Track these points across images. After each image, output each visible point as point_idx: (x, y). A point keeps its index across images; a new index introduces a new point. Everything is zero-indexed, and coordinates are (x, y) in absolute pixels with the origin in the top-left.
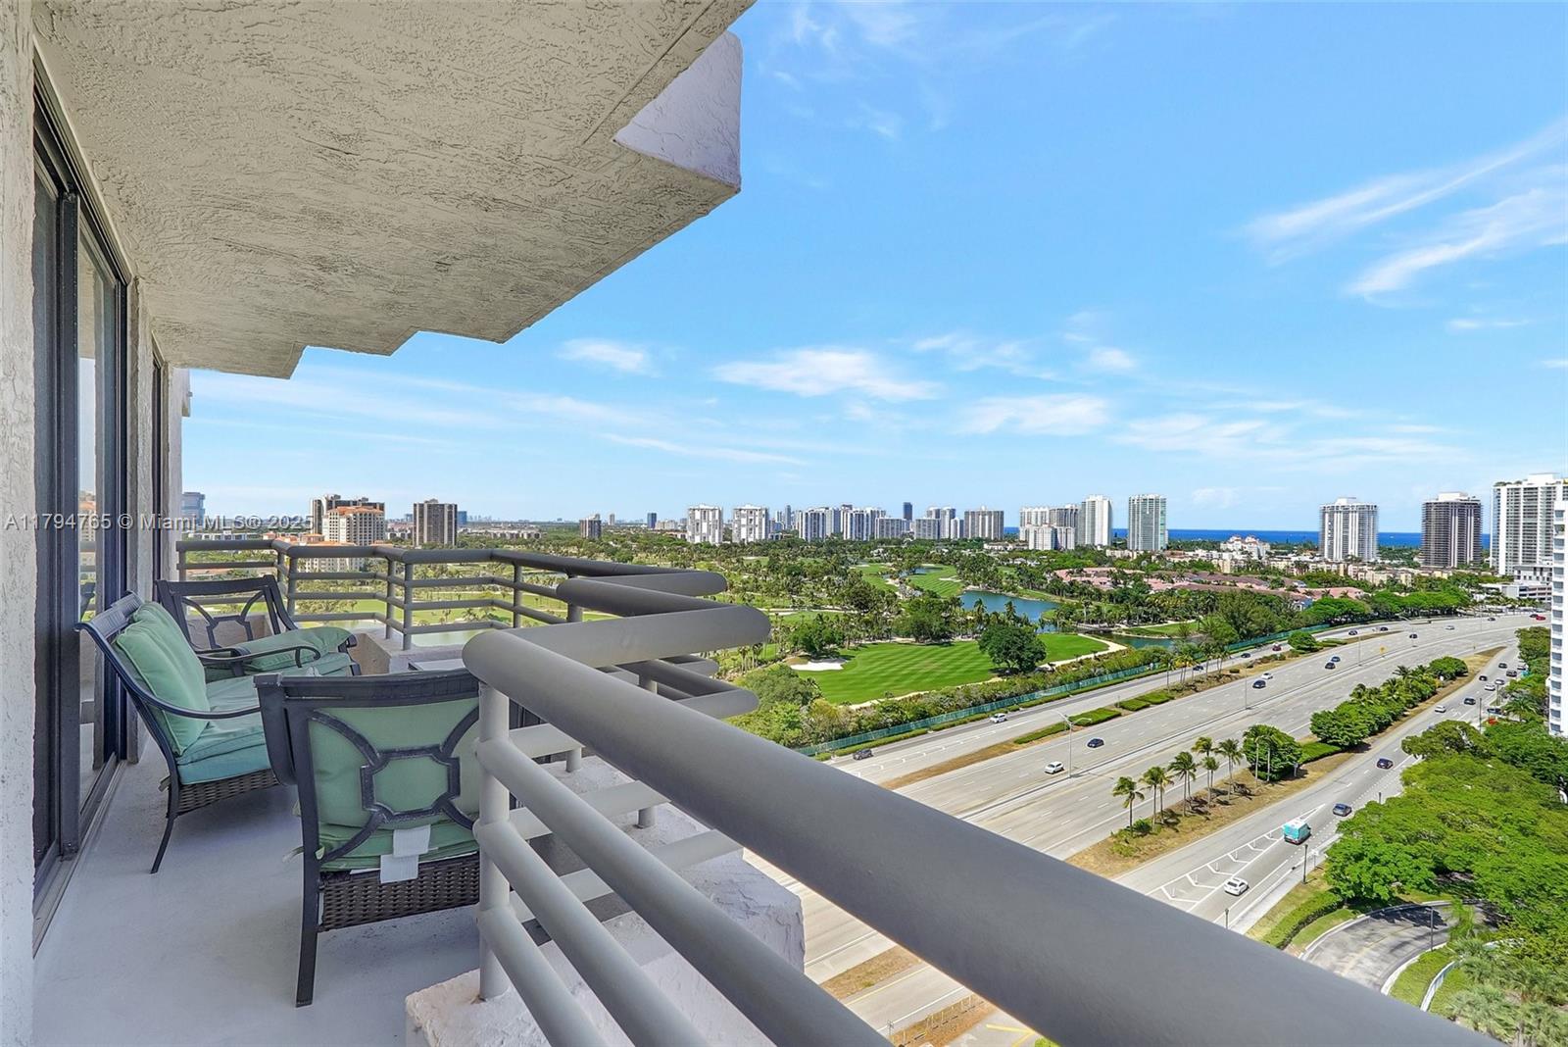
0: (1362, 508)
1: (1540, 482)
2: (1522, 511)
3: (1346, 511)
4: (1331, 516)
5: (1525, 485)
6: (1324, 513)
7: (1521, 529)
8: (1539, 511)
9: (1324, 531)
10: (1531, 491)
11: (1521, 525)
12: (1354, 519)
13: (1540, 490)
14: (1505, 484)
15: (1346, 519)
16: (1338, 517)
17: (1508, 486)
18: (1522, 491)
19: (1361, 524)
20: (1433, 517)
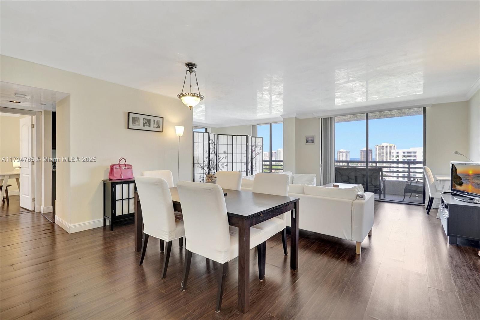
0: (346, 151)
1: (385, 145)
2: (381, 152)
3: (343, 152)
4: (339, 154)
5: (382, 146)
6: (338, 153)
7: (381, 157)
8: (385, 152)
9: (338, 158)
10: (383, 147)
11: (381, 156)
12: (344, 154)
13: (385, 147)
14: (377, 145)
15: (343, 155)
16: (341, 154)
17: (378, 146)
18: (381, 147)
19: (346, 156)
20: (362, 154)
